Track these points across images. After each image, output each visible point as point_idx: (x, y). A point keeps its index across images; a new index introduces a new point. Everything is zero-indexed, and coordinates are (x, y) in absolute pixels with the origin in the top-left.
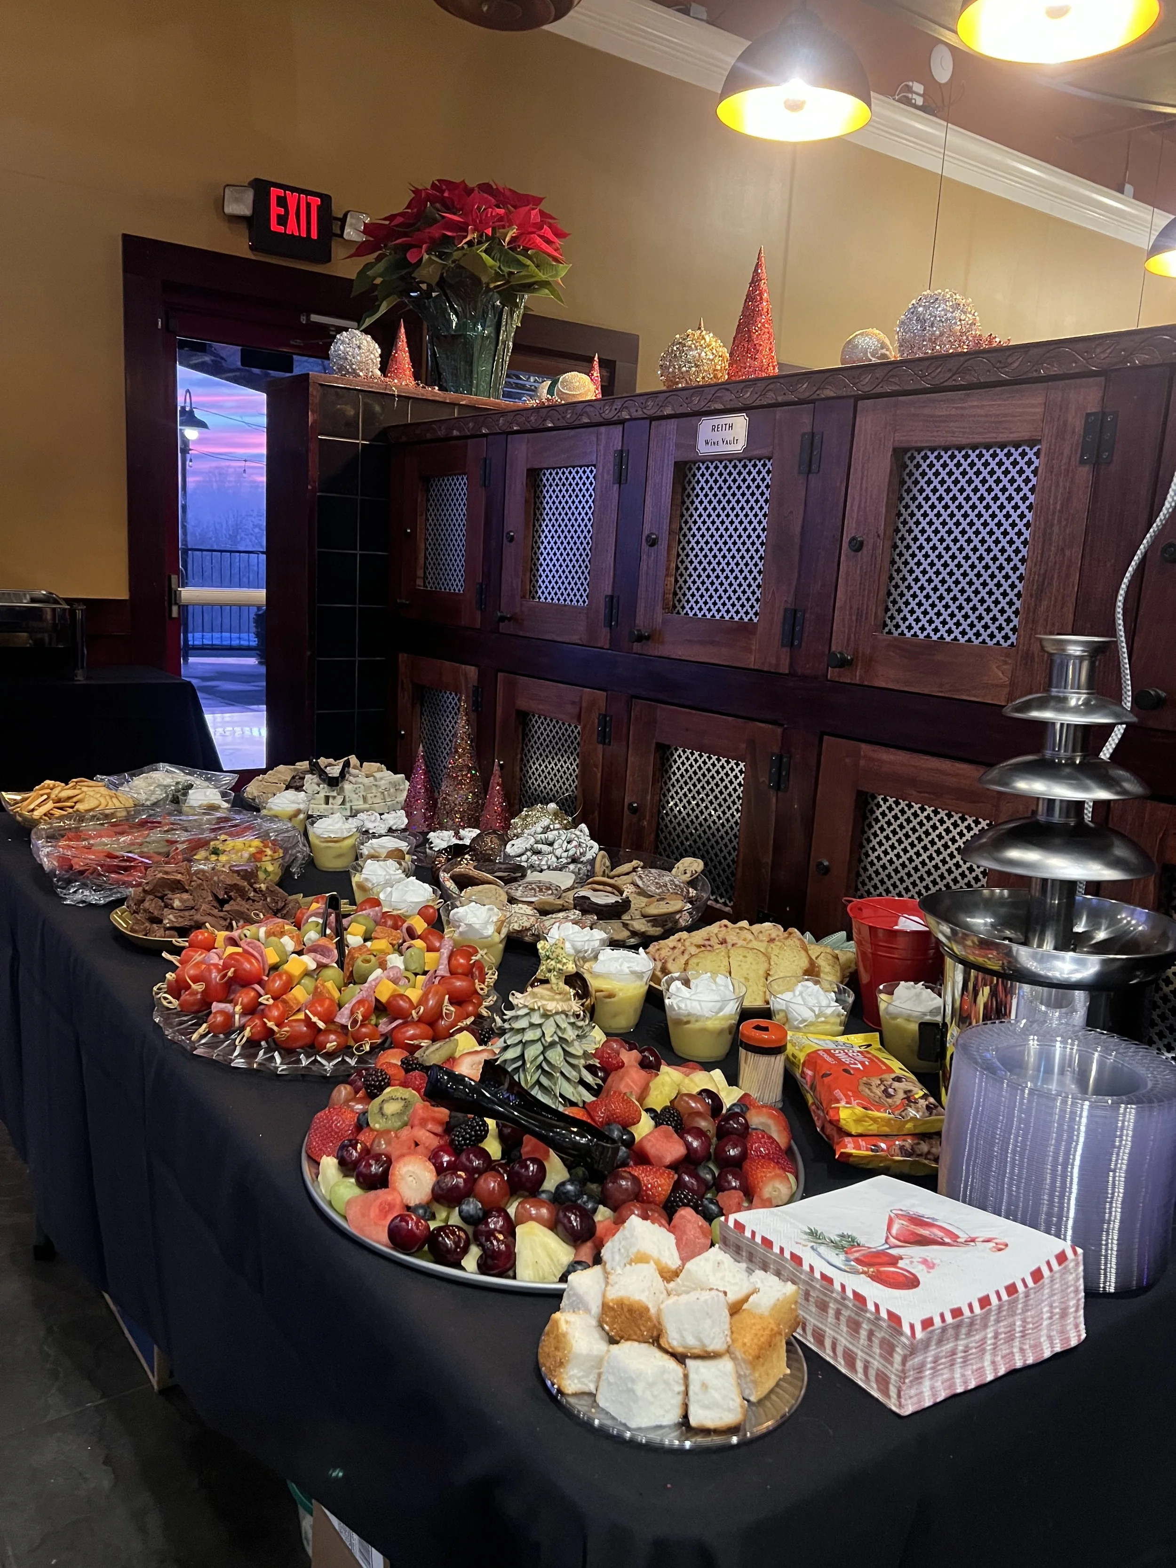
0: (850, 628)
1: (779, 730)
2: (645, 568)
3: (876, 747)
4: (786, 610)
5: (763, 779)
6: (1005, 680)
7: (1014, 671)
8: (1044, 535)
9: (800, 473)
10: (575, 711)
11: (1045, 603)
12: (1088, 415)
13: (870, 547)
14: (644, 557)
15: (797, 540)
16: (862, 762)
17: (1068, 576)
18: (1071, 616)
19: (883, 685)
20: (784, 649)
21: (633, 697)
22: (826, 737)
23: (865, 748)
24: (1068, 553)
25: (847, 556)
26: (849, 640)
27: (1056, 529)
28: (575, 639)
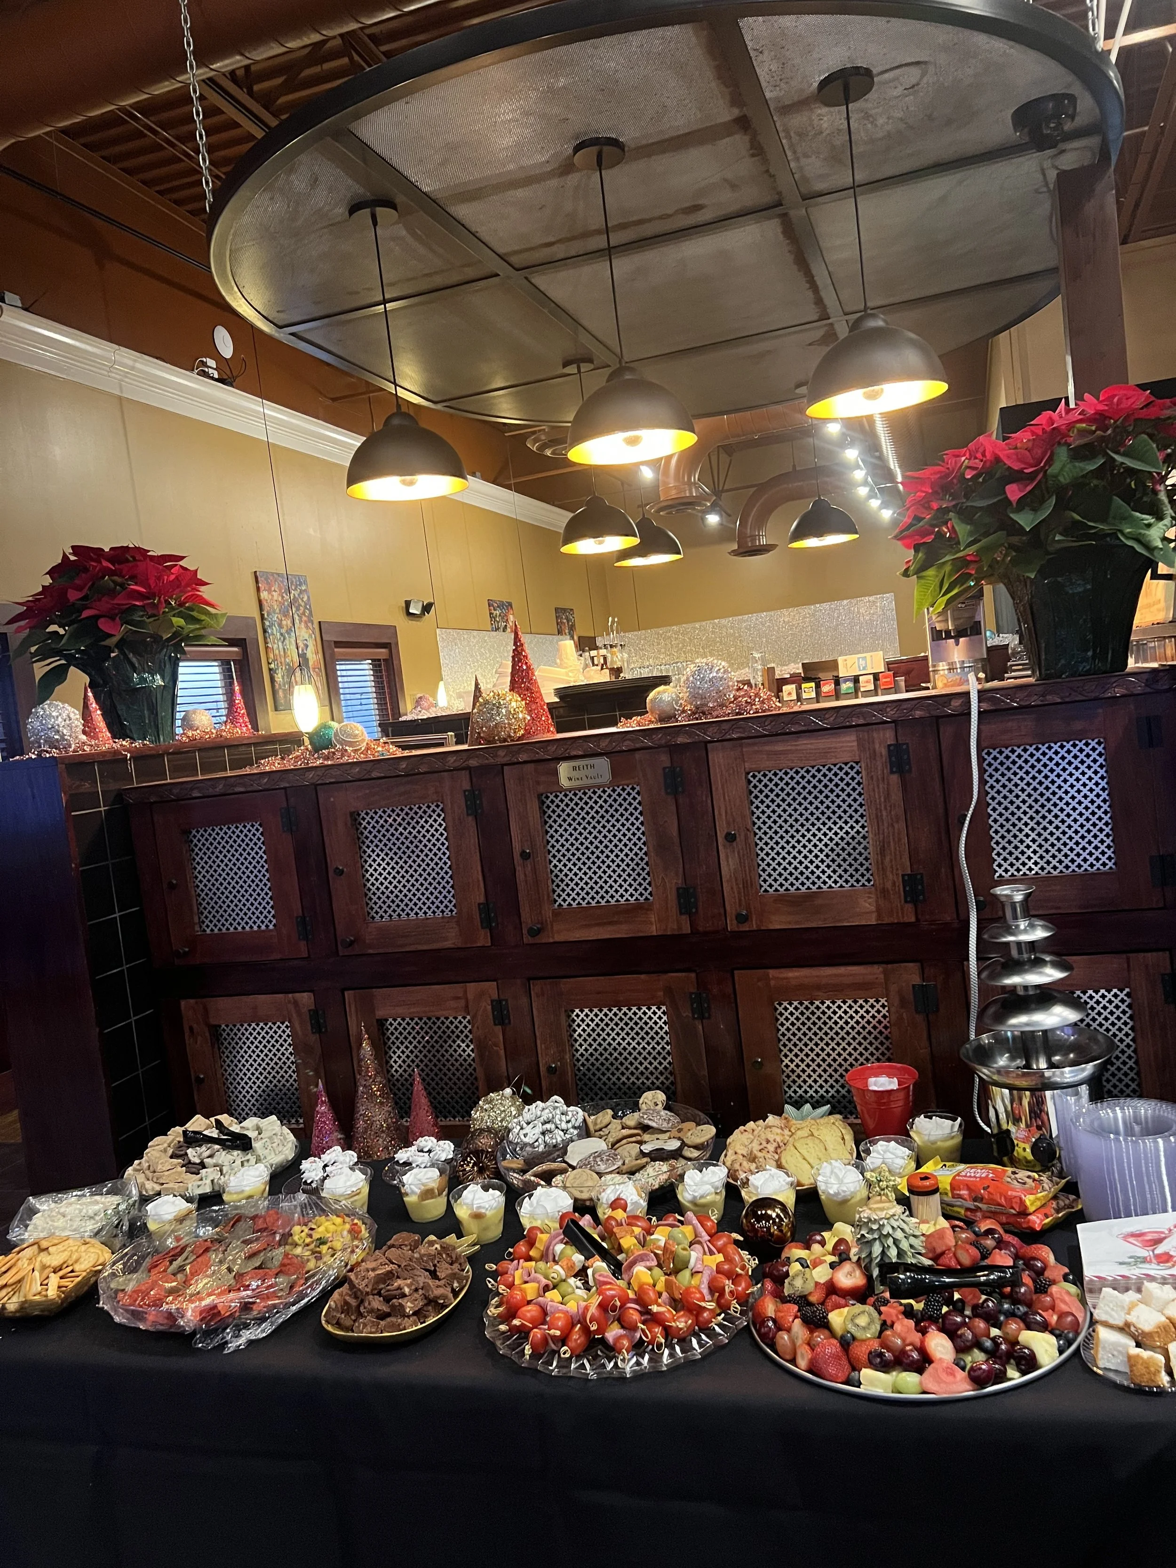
0: (739, 893)
1: (693, 975)
2: (522, 877)
3: (782, 970)
4: (678, 889)
5: (687, 1013)
6: (873, 908)
7: (877, 902)
8: (877, 816)
9: (667, 793)
10: (462, 1003)
11: (888, 859)
12: (889, 746)
13: (743, 837)
14: (519, 869)
15: (676, 840)
16: (772, 983)
17: (900, 840)
18: (908, 864)
19: (778, 927)
20: (684, 917)
21: (529, 979)
22: (736, 972)
23: (772, 973)
24: (896, 826)
25: (724, 846)
26: (740, 900)
27: (884, 813)
28: (448, 944)
